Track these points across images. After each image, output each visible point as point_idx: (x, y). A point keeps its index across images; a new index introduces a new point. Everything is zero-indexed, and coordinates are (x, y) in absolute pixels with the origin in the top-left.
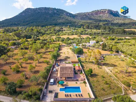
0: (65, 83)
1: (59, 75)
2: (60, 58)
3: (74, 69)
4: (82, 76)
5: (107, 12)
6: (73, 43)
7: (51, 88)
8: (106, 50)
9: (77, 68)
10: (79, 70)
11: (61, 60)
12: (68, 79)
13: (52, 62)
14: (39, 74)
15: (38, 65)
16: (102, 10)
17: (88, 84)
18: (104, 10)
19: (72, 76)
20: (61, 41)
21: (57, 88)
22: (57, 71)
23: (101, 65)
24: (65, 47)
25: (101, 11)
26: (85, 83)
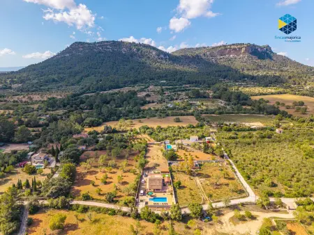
0: (154, 194)
1: (148, 187)
2: (147, 166)
3: (163, 180)
4: (170, 188)
5: (243, 50)
6: (166, 137)
7: (141, 198)
8: (207, 153)
9: (166, 180)
10: (168, 182)
11: (149, 169)
12: (157, 190)
13: (139, 171)
14: (128, 186)
15: (124, 174)
16: (234, 45)
17: (174, 196)
18: (239, 46)
19: (160, 187)
20: (149, 135)
21: (147, 198)
22: (145, 182)
23: (194, 176)
24: (154, 146)
25: (232, 47)
26: (172, 194)
